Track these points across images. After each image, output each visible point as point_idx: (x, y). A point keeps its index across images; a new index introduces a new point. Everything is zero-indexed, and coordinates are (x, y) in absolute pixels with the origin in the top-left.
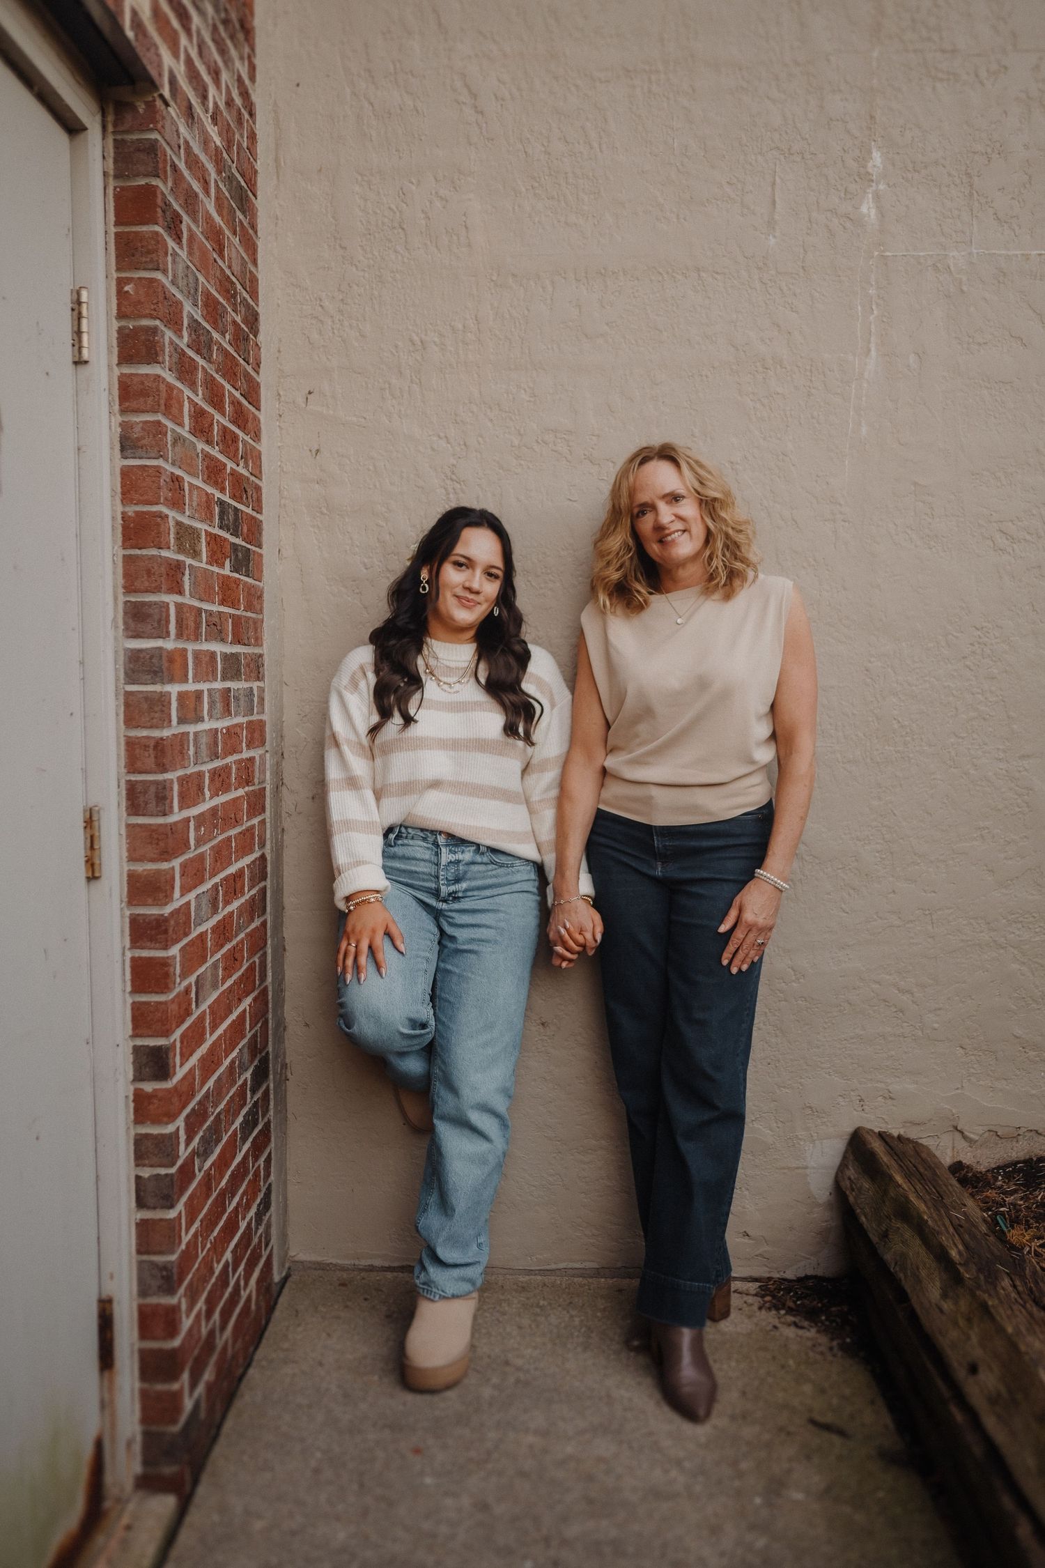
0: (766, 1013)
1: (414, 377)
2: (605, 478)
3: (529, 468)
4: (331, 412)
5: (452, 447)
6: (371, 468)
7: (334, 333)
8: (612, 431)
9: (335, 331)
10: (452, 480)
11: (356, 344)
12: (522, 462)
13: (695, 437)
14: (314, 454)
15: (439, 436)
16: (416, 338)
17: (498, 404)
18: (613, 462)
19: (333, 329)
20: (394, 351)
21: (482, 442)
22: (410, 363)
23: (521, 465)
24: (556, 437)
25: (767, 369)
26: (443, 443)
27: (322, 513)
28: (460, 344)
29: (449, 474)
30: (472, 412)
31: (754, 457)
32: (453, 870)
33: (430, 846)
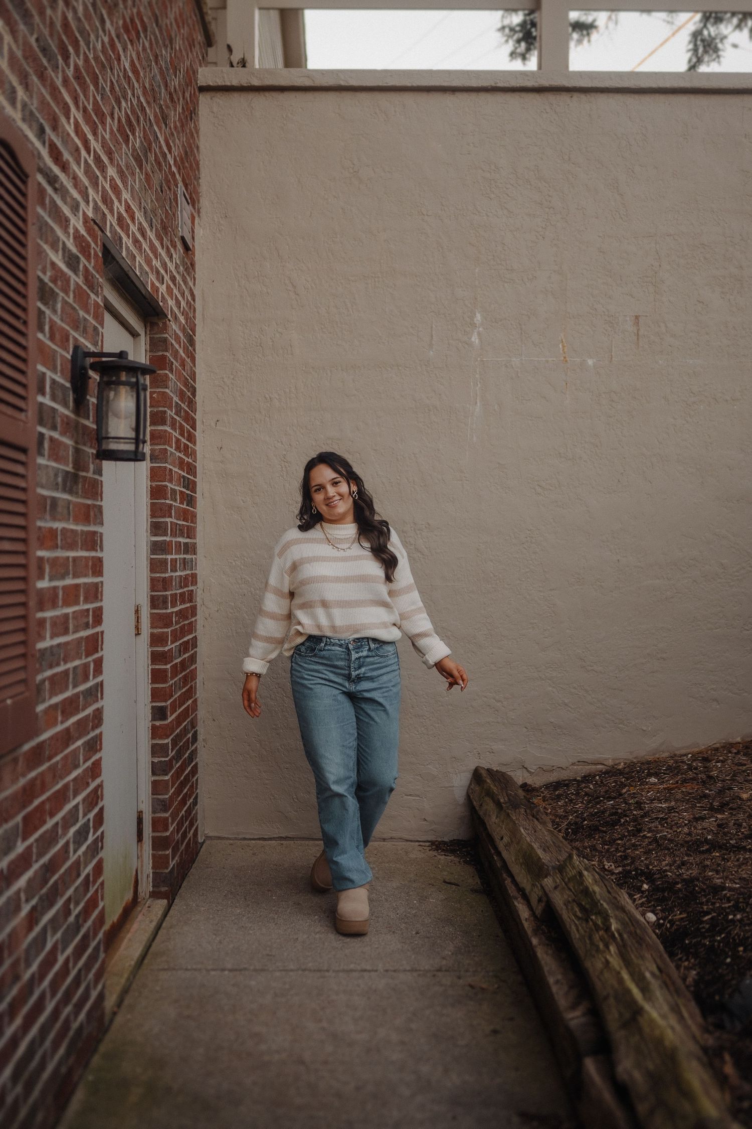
1: (267, 414)
4: (228, 430)
5: (284, 446)
6: (246, 455)
9: (230, 393)
10: (283, 461)
11: (239, 399)
14: (219, 449)
15: (278, 441)
16: (267, 396)
20: (258, 402)
21: (299, 444)
22: (265, 408)
24: (333, 442)
26: (280, 444)
27: (223, 477)
28: (288, 399)
29: (283, 458)
30: (293, 430)
32: (357, 662)
33: (344, 650)
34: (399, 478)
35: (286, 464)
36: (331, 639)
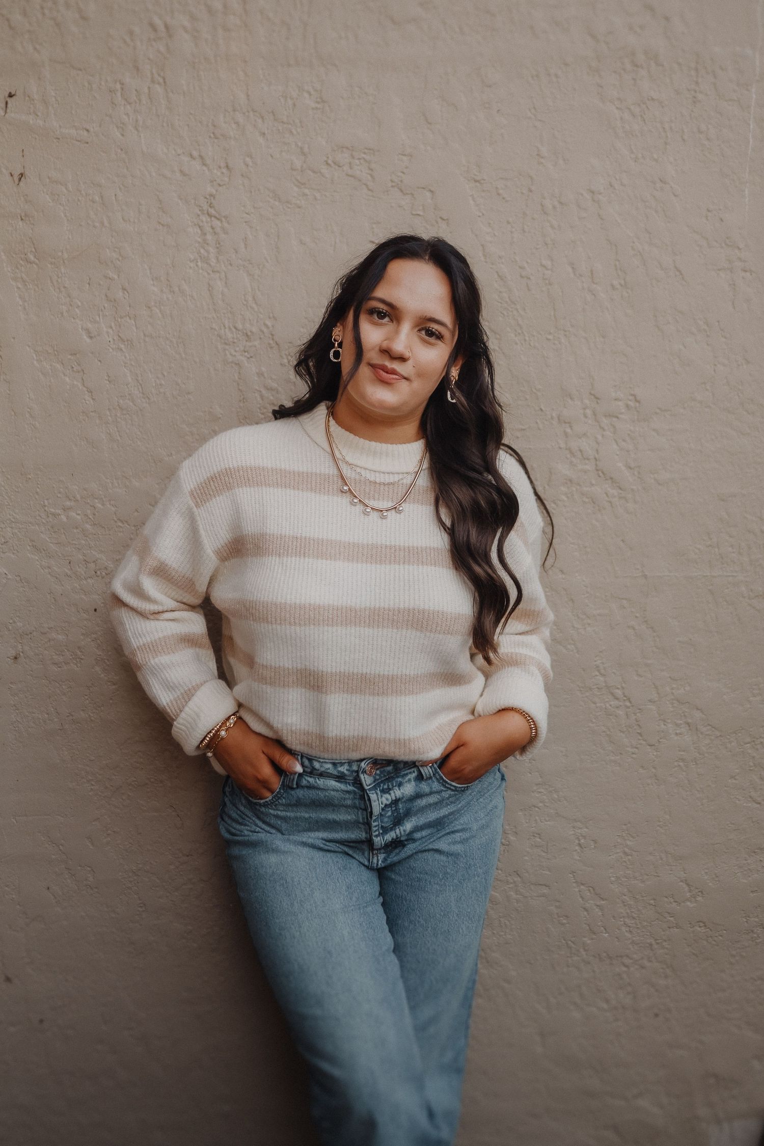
0: (651, 945)
1: (156, 75)
2: (421, 213)
3: (316, 199)
4: (41, 123)
5: (209, 169)
6: (97, 198)
7: (44, 14)
8: (429, 149)
9: (46, 11)
10: (210, 215)
11: (73, 28)
12: (306, 191)
13: (542, 158)
14: (16, 179)
15: (191, 156)
16: (158, 22)
17: (273, 112)
18: (430, 191)
19: (42, 8)
20: (127, 39)
21: (250, 164)
22: (151, 57)
23: (305, 195)
24: (353, 157)
25: (637, 66)
26: (197, 165)
27: (28, 261)
28: (220, 31)
29: (205, 207)
30: (237, 123)
31: (622, 184)
32: (390, 813)
33: (350, 788)
34: (548, 263)
35: (217, 223)
36: (314, 761)
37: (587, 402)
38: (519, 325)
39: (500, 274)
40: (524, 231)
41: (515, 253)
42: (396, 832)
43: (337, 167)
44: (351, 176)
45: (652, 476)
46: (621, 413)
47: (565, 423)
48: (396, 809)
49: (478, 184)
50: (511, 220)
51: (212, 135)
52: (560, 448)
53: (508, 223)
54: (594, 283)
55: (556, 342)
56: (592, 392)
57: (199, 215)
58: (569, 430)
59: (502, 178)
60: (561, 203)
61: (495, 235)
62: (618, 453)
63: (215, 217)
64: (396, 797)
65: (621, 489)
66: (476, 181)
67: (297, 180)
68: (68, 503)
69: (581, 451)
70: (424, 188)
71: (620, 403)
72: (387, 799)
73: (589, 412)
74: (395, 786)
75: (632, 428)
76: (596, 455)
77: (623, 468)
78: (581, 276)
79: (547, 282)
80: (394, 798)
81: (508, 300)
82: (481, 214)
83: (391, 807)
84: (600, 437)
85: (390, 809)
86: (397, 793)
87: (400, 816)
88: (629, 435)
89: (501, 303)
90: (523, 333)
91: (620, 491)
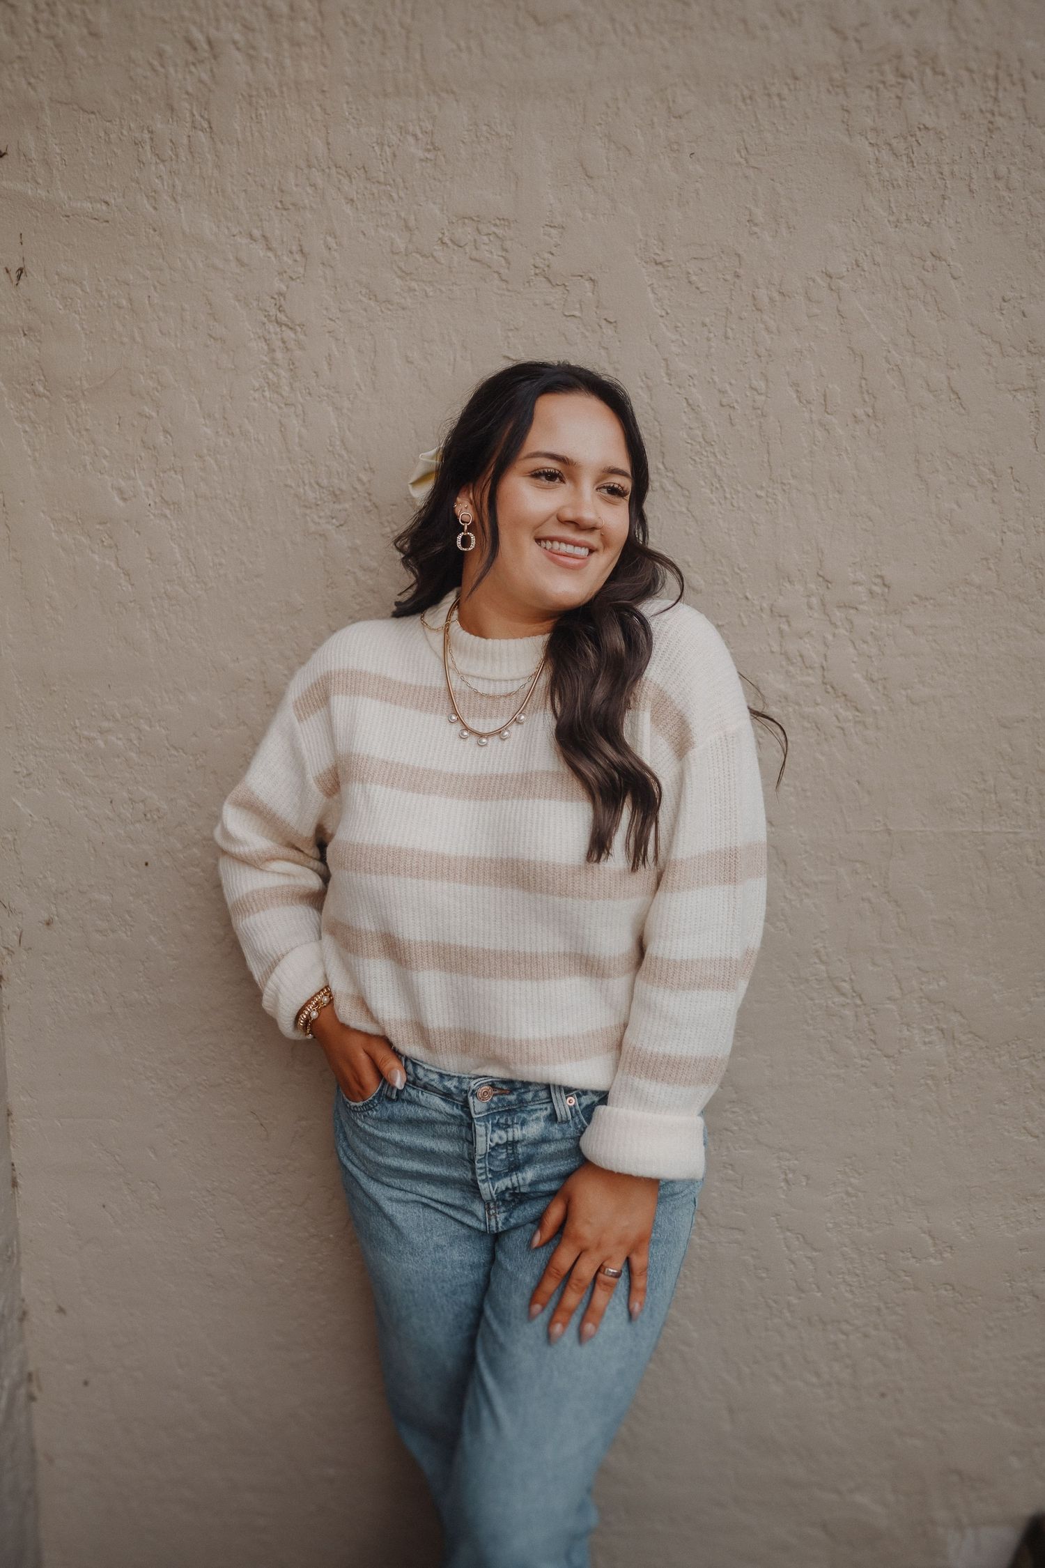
1: (198, 117)
2: (577, 313)
3: (426, 295)
4: (43, 193)
5: (276, 256)
6: (124, 302)
7: (38, 31)
8: (590, 216)
9: (42, 27)
10: (280, 324)
11: (80, 50)
12: (414, 284)
13: (756, 225)
14: (14, 276)
15: (251, 236)
16: (197, 35)
17: (364, 167)
18: (591, 280)
19: (36, 22)
20: (156, 63)
21: (334, 245)
22: (190, 90)
23: (411, 290)
24: (478, 231)
25: (904, 76)
26: (259, 250)
27: (36, 394)
28: (286, 45)
29: (273, 311)
30: (313, 185)
31: (875, 264)
32: (503, 1156)
33: (457, 1112)
34: (761, 385)
35: (289, 334)
36: (418, 1067)
37: (813, 586)
38: (716, 475)
39: (691, 401)
40: (727, 338)
41: (713, 370)
42: (511, 1180)
43: (456, 248)
44: (476, 260)
45: (903, 692)
46: (863, 603)
47: (780, 616)
48: (513, 1153)
49: (660, 268)
50: (707, 320)
51: (279, 205)
52: (772, 652)
53: (704, 325)
54: (828, 414)
55: (770, 500)
56: (821, 573)
57: (264, 324)
58: (785, 627)
59: (695, 258)
60: (782, 294)
61: (684, 345)
62: (855, 659)
63: (287, 326)
64: (514, 1138)
65: (858, 710)
66: (656, 264)
67: (400, 268)
68: (106, 725)
69: (801, 656)
70: (581, 276)
71: (860, 588)
72: (501, 1138)
73: (814, 600)
74: (517, 1124)
75: (877, 624)
76: (824, 663)
77: (862, 680)
78: (809, 402)
79: (759, 412)
80: (510, 1139)
81: (701, 440)
82: (664, 314)
83: (507, 1149)
84: (830, 637)
85: (505, 1150)
86: (517, 1133)
87: (519, 1163)
88: (872, 633)
89: (692, 444)
90: (722, 487)
91: (857, 714)
